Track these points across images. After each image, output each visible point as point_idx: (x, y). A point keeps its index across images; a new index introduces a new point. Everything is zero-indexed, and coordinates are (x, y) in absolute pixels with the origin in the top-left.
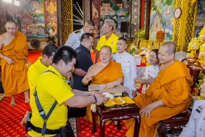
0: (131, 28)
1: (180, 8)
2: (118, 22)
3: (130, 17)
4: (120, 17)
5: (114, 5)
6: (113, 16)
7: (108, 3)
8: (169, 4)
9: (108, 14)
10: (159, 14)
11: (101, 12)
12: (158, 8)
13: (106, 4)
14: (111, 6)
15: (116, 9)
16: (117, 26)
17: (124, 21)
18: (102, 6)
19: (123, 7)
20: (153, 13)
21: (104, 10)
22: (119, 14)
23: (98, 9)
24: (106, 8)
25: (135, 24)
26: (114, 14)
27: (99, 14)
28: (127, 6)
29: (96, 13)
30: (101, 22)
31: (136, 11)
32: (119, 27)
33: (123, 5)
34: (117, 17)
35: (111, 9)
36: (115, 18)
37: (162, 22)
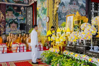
0: (27, 27)
1: (49, 17)
2: (19, 23)
3: (26, 20)
4: (20, 20)
5: (15, 13)
6: (15, 19)
7: (11, 11)
8: (45, 14)
9: (11, 18)
10: (40, 19)
11: (6, 17)
12: (40, 16)
13: (10, 12)
14: (13, 13)
15: (17, 15)
16: (18, 26)
17: (23, 22)
18: (7, 13)
19: (21, 14)
20: (38, 18)
21: (8, 15)
22: (19, 18)
23: (4, 15)
24: (10, 14)
25: (30, 24)
26: (15, 18)
27: (5, 18)
28: (24, 14)
29: (3, 18)
30: (7, 23)
31: (30, 16)
32: (19, 26)
33: (22, 12)
34: (18, 20)
35: (14, 15)
36: (16, 20)
37: (42, 24)
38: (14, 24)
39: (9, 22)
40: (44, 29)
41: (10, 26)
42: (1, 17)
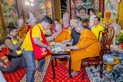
2: (87, 9)
3: (93, 5)
4: (88, 6)
9: (80, 5)
11: (76, 4)
15: (85, 1)
16: (86, 11)
17: (90, 8)
20: (106, 1)
21: (78, 3)
22: (87, 4)
23: (75, 3)
24: (79, 2)
25: (97, 9)
26: (84, 5)
27: (75, 6)
29: (73, 5)
30: (76, 10)
31: (97, 1)
34: (86, 6)
35: (82, 2)
36: (84, 7)
37: (111, 6)
38: (82, 10)
39: (79, 9)
40: (112, 12)
41: (79, 12)
42: (72, 5)
